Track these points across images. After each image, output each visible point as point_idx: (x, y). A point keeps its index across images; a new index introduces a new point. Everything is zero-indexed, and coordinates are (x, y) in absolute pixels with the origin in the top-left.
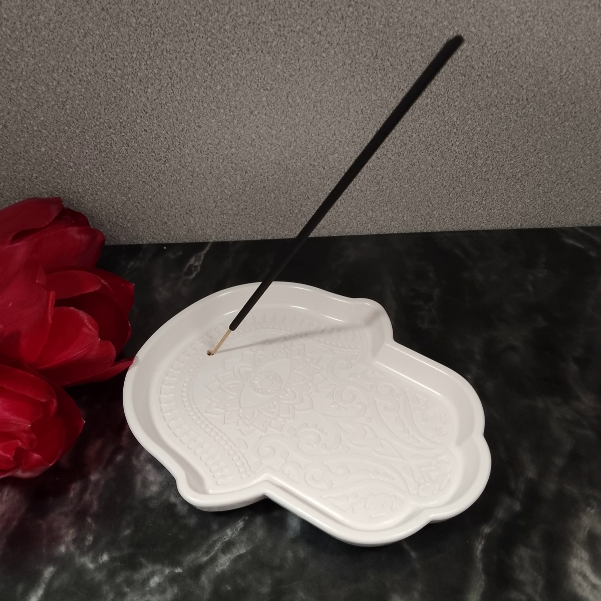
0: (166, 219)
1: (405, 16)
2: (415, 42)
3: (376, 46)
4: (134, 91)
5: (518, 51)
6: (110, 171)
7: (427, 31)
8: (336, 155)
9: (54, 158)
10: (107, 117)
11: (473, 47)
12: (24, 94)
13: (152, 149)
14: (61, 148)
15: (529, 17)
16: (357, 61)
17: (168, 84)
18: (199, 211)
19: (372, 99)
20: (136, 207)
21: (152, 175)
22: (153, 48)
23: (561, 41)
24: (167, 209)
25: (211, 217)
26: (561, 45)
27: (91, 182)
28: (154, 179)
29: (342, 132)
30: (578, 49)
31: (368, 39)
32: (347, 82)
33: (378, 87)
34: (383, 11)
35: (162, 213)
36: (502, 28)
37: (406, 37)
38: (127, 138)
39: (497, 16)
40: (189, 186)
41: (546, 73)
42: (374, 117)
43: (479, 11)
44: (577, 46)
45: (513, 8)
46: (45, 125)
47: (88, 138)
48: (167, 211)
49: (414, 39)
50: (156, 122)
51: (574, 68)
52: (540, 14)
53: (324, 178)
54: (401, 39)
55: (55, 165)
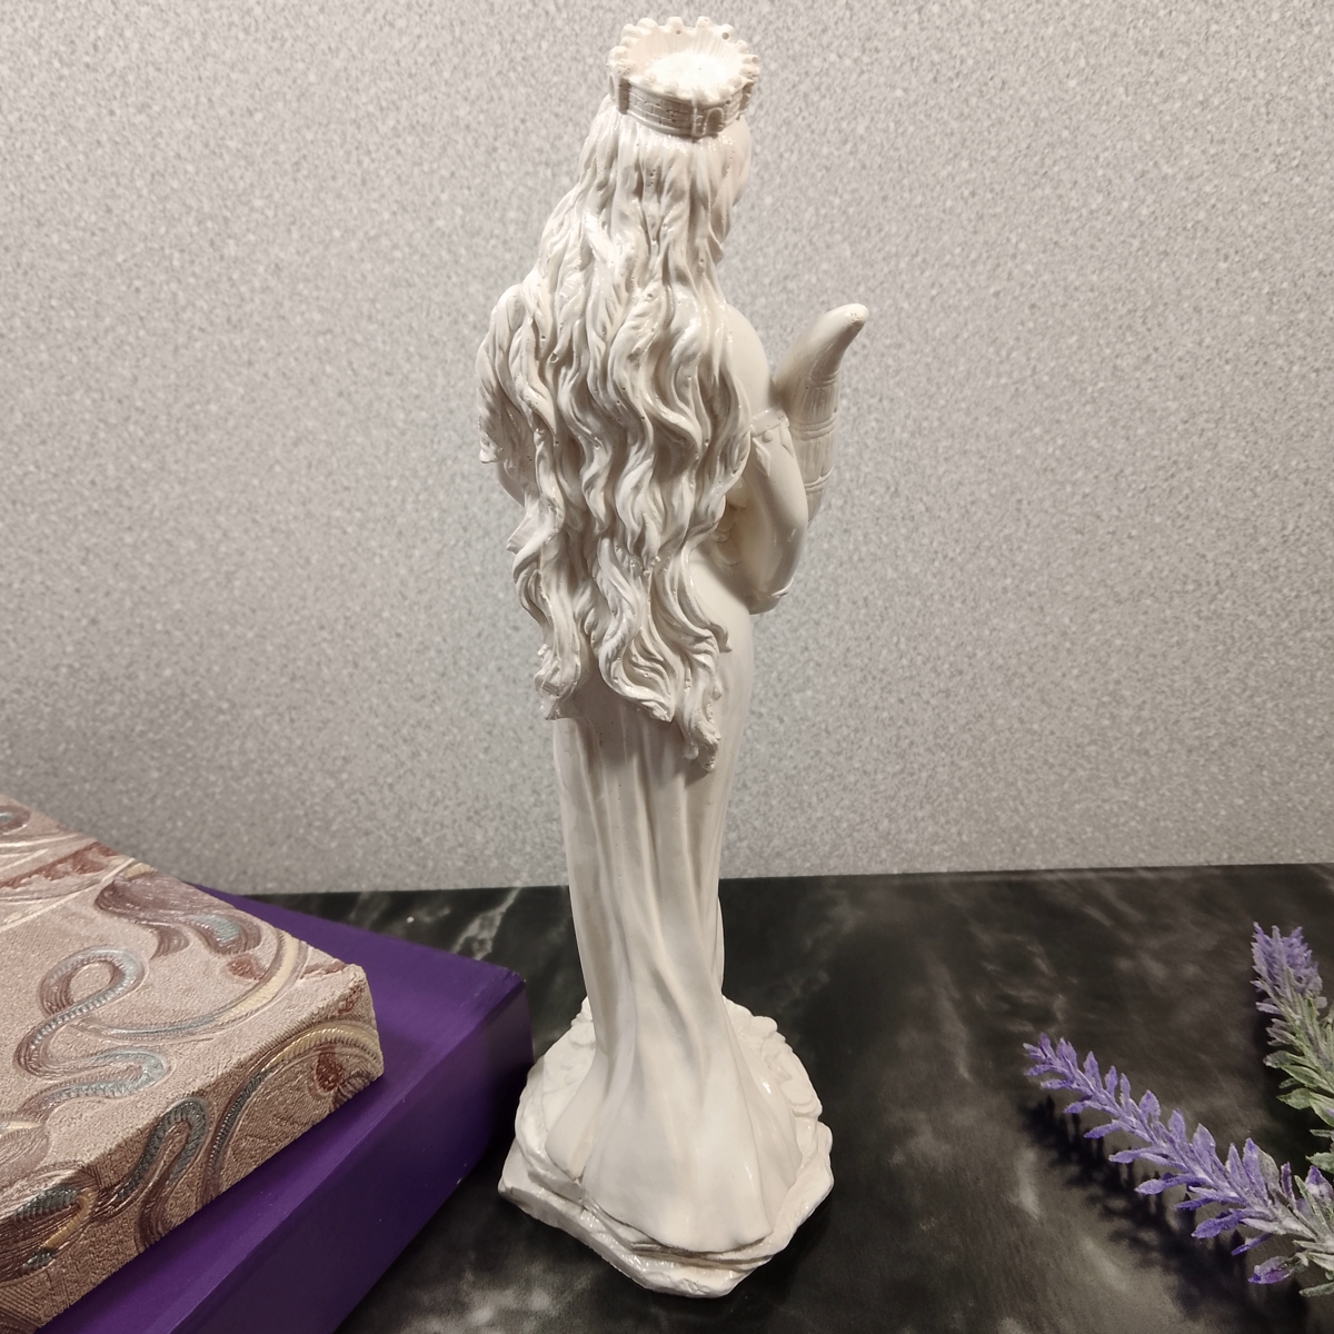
0: (419, 831)
1: (954, 417)
2: (977, 465)
3: (896, 473)
4: (385, 553)
5: (1190, 487)
6: (307, 721)
7: (999, 446)
8: (809, 693)
9: (188, 691)
10: (319, 606)
11: (1096, 477)
12: (148, 558)
13: (408, 675)
14: (208, 671)
15: (1207, 421)
16: (856, 502)
17: (458, 541)
18: (498, 813)
19: (888, 578)
20: (356, 802)
21: (399, 730)
22: (435, 469)
23: (1276, 467)
24: (424, 807)
25: (524, 827)
26: (1277, 476)
27: (262, 744)
28: (405, 741)
29: (821, 642)
30: (1313, 484)
31: (879, 458)
32: (835, 542)
33: (899, 553)
34: (910, 406)
35: (413, 818)
36: (1153, 443)
37: (957, 457)
38: (356, 649)
39: (1141, 418)
40: (482, 756)
41: (1251, 531)
42: (891, 613)
43: (1104, 409)
44: (1311, 479)
45: (1173, 405)
46: (181, 621)
47: (270, 648)
48: (425, 812)
49: (975, 460)
50: (422, 616)
51: (1309, 521)
52: (1228, 417)
53: (780, 742)
54: (946, 459)
55: (189, 707)
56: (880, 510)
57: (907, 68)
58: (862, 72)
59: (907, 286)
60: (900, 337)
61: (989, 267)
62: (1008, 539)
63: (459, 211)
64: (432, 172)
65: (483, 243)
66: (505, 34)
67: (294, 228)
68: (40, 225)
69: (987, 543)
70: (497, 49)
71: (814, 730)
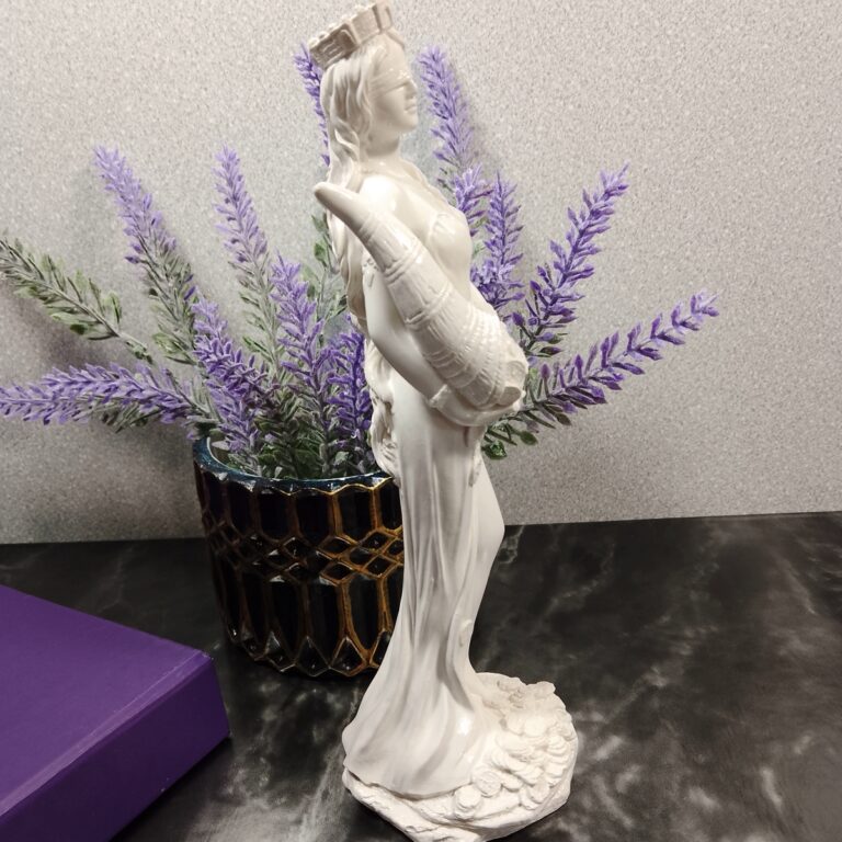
56: (745, 295)
57: (770, 32)
58: (745, 35)
59: (766, 160)
60: (761, 191)
61: (815, 147)
62: (821, 310)
63: (510, 128)
64: (496, 106)
65: (522, 145)
66: (541, 24)
67: (417, 143)
68: (278, 146)
69: (808, 313)
70: (536, 32)
71: (701, 429)
